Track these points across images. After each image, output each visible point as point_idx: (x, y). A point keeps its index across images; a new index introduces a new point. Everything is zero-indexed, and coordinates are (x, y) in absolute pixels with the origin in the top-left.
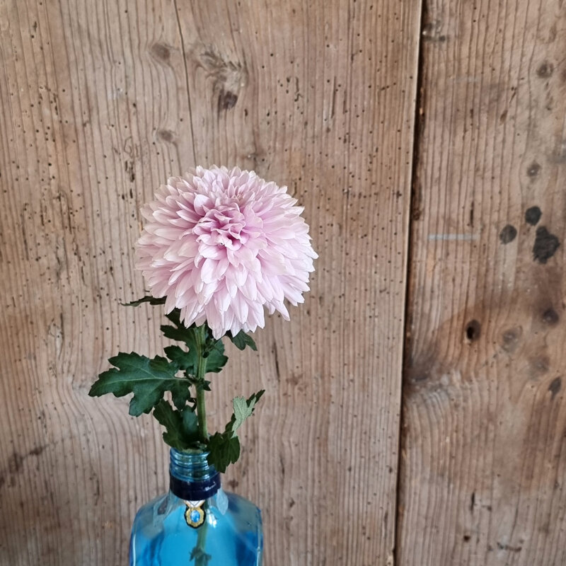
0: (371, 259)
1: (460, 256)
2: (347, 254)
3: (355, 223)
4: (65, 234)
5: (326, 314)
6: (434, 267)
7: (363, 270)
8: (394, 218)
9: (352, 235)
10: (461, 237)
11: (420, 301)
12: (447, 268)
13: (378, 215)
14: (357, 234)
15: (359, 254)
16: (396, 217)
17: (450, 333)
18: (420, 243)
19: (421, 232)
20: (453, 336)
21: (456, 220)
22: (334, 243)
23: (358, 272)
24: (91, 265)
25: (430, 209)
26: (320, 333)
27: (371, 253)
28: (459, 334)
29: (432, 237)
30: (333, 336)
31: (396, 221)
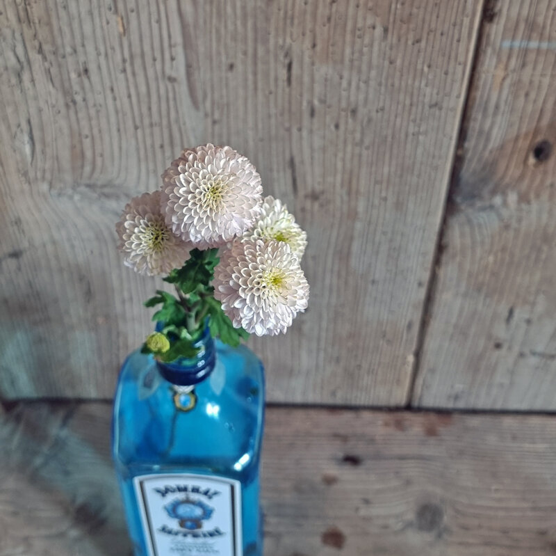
0: (422, 70)
1: (540, 67)
2: (391, 63)
3: (405, 26)
4: (22, 30)
5: (359, 128)
6: (504, 79)
7: (410, 82)
8: (458, 21)
9: (399, 40)
10: (545, 45)
11: (480, 116)
12: (520, 81)
13: (438, 17)
14: (407, 40)
15: (406, 63)
16: (462, 21)
17: (512, 153)
18: (489, 51)
19: (492, 37)
20: (515, 156)
21: (541, 25)
22: (376, 49)
23: (403, 84)
24: (60, 66)
25: (509, 9)
26: (349, 148)
27: (423, 63)
28: (524, 154)
29: (507, 44)
30: (365, 152)
31: (461, 25)
